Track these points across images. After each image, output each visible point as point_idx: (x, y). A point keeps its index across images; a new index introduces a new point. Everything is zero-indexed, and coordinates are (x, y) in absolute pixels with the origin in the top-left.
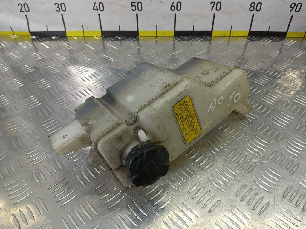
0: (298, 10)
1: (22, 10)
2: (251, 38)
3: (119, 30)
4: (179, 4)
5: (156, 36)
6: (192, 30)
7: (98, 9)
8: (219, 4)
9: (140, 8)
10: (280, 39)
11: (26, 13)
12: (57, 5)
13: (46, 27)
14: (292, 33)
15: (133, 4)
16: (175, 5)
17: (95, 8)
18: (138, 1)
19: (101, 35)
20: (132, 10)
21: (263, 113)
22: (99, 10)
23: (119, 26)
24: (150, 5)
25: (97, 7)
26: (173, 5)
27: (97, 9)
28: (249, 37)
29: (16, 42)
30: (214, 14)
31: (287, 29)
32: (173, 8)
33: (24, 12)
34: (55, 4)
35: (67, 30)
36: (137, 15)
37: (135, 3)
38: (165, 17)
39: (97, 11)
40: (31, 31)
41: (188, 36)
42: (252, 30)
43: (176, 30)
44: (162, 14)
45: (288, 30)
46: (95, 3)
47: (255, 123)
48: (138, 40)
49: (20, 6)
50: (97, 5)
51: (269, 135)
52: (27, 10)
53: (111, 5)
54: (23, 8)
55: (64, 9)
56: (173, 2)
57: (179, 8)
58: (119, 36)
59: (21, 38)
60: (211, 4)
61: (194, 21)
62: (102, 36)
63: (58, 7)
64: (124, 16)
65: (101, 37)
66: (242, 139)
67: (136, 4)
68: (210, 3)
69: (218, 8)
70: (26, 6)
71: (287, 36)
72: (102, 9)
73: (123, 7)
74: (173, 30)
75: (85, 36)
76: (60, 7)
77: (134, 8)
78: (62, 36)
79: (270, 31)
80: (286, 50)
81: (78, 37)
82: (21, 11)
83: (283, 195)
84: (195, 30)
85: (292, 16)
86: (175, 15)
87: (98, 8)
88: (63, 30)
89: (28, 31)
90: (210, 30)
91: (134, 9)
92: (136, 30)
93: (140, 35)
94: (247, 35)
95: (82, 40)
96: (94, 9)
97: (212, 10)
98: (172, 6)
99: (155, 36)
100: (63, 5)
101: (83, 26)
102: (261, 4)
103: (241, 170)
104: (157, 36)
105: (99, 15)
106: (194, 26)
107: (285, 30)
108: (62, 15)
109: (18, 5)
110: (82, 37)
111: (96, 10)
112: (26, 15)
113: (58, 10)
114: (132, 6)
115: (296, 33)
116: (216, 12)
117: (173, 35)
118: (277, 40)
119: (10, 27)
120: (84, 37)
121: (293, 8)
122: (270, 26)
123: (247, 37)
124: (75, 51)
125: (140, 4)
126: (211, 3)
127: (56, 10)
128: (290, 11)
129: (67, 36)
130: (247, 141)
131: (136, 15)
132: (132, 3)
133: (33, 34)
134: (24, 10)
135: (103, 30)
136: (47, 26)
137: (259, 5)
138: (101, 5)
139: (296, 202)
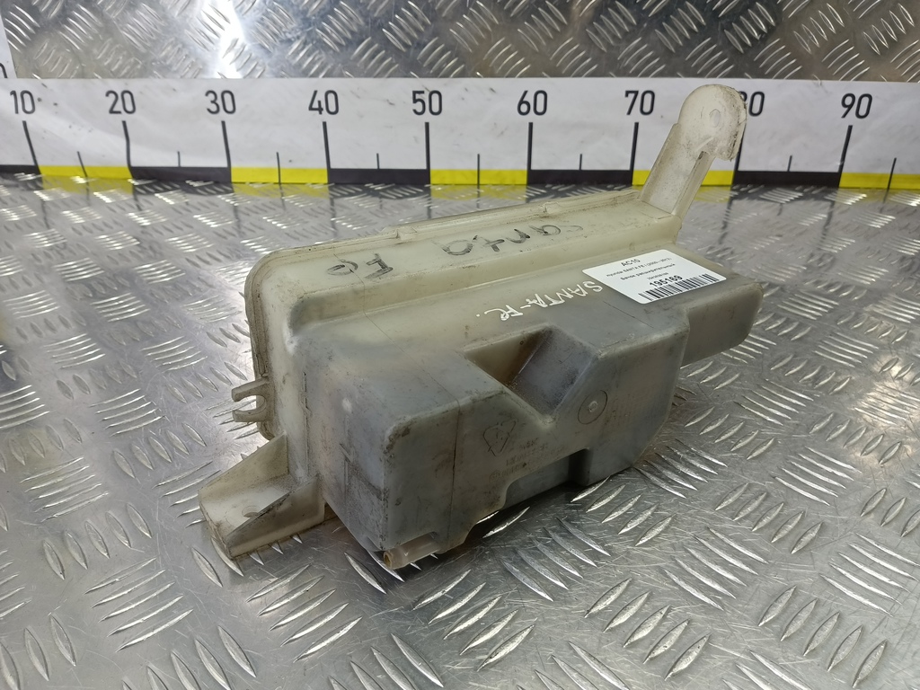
0: (863, 111)
1: (116, 109)
2: (742, 189)
3: (376, 167)
4: (541, 97)
5: (478, 185)
6: (577, 168)
7: (322, 109)
8: (648, 97)
9: (435, 108)
10: (823, 191)
11: (124, 116)
12: (211, 97)
13: (177, 155)
14: (855, 176)
15: (418, 96)
16: (529, 98)
17: (316, 105)
18: (431, 90)
19: (326, 181)
20: (415, 111)
21: (785, 334)
22: (325, 112)
23: (378, 155)
24: (463, 99)
25: (319, 102)
26: (525, 99)
27: (320, 110)
28: (734, 188)
29: (88, 190)
30: (637, 125)
31: (839, 164)
32: (524, 109)
33: (119, 112)
34: (207, 94)
35: (233, 165)
36: (427, 125)
37: (423, 92)
38: (502, 133)
39: (321, 113)
40: (134, 164)
41: (566, 183)
42: (741, 168)
43: (534, 167)
44: (495, 124)
45: (841, 167)
46: (315, 92)
47: (766, 355)
48: (428, 191)
49: (112, 96)
50: (321, 97)
51: (809, 379)
52: (130, 108)
53: (358, 97)
54: (120, 102)
55: (230, 108)
56: (526, 92)
57: (540, 109)
58: (375, 184)
59: (105, 183)
60: (627, 95)
61: (582, 142)
62: (329, 183)
63: (213, 102)
64: (391, 127)
65: (327, 186)
66: (732, 386)
67: (425, 97)
68: (624, 94)
69: (647, 108)
70: (127, 96)
71: (843, 183)
72: (332, 109)
73: (391, 104)
74: (525, 168)
75: (282, 181)
76: (219, 101)
77: (419, 107)
78: (218, 179)
79: (792, 169)
80: (842, 212)
81: (264, 183)
82: (112, 112)
83: (864, 509)
84: (584, 168)
85: (850, 128)
86: (531, 125)
87: (323, 105)
88: (224, 164)
89: (125, 164)
90: (627, 167)
91: (420, 110)
92: (424, 167)
93: (434, 180)
94: (729, 181)
95: (275, 189)
96: (311, 108)
97: (629, 113)
98: (522, 102)
99: (476, 182)
100: (227, 97)
101: (278, 154)
102: (763, 95)
103: (733, 452)
104: (481, 182)
105: (325, 124)
106: (581, 156)
107: (833, 167)
108: (223, 123)
109: (107, 95)
110: (275, 183)
111: (317, 112)
112: (124, 123)
113: (214, 108)
114: (415, 101)
115: (866, 176)
116: (642, 119)
117: (524, 180)
118: (814, 192)
119: (78, 153)
120: (280, 183)
121: (850, 107)
122: (791, 157)
123: (729, 188)
124: (254, 209)
125: (435, 98)
126: (627, 93)
127: (209, 110)
128: (844, 116)
129: (233, 180)
130: (744, 391)
131: (424, 125)
132: (415, 93)
133: (138, 172)
134: (121, 109)
135: (333, 166)
136: (179, 153)
137: (758, 98)
138: (331, 97)
139: (903, 524)
